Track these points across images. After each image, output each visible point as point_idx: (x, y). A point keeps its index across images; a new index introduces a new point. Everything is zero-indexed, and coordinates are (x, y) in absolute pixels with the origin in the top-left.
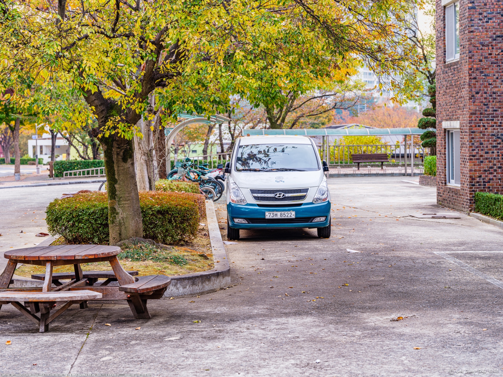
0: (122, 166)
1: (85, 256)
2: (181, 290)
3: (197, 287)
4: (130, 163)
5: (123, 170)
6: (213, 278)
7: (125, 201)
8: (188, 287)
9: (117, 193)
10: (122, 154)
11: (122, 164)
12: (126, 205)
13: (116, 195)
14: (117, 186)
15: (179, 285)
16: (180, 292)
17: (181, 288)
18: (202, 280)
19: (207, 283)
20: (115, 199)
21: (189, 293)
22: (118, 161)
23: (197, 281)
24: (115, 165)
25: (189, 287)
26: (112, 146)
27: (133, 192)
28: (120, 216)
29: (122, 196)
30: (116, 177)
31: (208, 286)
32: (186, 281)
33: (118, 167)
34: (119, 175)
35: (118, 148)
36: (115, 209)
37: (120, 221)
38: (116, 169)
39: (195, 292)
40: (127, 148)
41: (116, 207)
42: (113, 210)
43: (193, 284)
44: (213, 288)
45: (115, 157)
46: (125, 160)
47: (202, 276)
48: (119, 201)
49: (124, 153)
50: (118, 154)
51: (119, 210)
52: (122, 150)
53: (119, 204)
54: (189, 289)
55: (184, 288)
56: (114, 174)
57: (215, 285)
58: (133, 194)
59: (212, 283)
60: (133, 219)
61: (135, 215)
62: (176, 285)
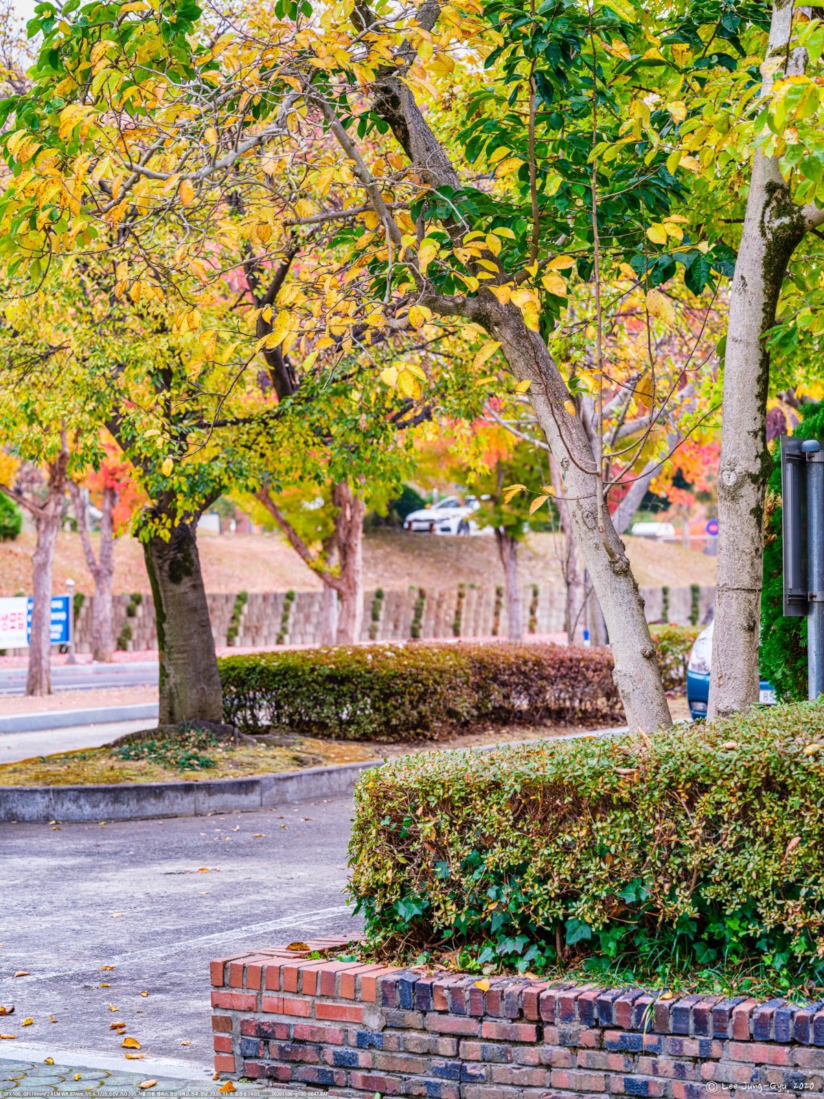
0: (172, 591)
3: (124, 808)
4: (189, 584)
5: (173, 596)
6: (171, 794)
7: (178, 653)
8: (102, 806)
9: (166, 639)
10: (166, 567)
11: (171, 586)
12: (180, 662)
13: (165, 642)
14: (165, 626)
15: (82, 802)
16: (86, 813)
17: (87, 807)
18: (138, 794)
19: (153, 801)
20: (163, 649)
22: (163, 581)
23: (124, 795)
24: (161, 588)
25: (107, 805)
27: (196, 636)
28: (172, 680)
29: (173, 643)
30: (165, 610)
31: (152, 807)
32: (99, 796)
33: (165, 591)
34: (168, 606)
35: (159, 557)
36: (164, 667)
37: (171, 689)
38: (162, 594)
39: (120, 815)
40: (175, 557)
41: (165, 663)
42: (162, 668)
43: (116, 800)
45: (158, 572)
46: (176, 579)
47: (138, 789)
48: (169, 653)
49: (171, 566)
50: (161, 568)
51: (171, 670)
52: (165, 561)
53: (170, 659)
54: (104, 809)
55: (94, 807)
56: (162, 605)
58: (195, 641)
59: (167, 802)
60: (194, 686)
61: (198, 680)
62: (76, 800)
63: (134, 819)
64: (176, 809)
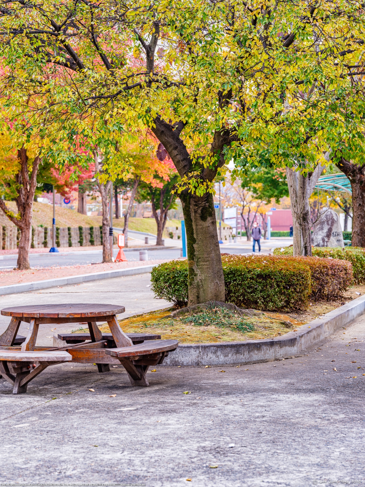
0: (201, 225)
1: (70, 314)
2: (222, 358)
3: (242, 356)
4: (210, 221)
5: (202, 228)
6: (265, 348)
7: (204, 262)
8: (230, 355)
9: (195, 253)
10: (199, 211)
11: (201, 222)
12: (205, 267)
13: (194, 255)
14: (195, 246)
15: (219, 353)
16: (221, 360)
17: (222, 356)
18: (249, 348)
19: (256, 352)
20: (193, 259)
21: (232, 362)
22: (196, 219)
23: (242, 349)
24: (193, 224)
25: (232, 355)
26: (190, 204)
27: (213, 252)
28: (199, 278)
29: (200, 256)
30: (195, 236)
31: (256, 355)
32: (229, 349)
33: (197, 225)
34: (197, 234)
35: (196, 205)
36: (193, 270)
37: (198, 283)
38: (194, 227)
39: (239, 361)
40: (205, 205)
41: (194, 268)
42: (192, 270)
43: (237, 352)
44: (264, 358)
45: (193, 214)
46: (204, 218)
47: (249, 345)
48: (197, 262)
49: (202, 211)
50: (196, 212)
51: (198, 272)
52: (199, 207)
53: (197, 265)
54: (231, 357)
55: (226, 356)
56: (192, 234)
57: (267, 355)
58: (213, 255)
59: (263, 352)
60: (212, 281)
61: (215, 277)
62: (215, 353)
63: (246, 363)
64: (267, 357)
